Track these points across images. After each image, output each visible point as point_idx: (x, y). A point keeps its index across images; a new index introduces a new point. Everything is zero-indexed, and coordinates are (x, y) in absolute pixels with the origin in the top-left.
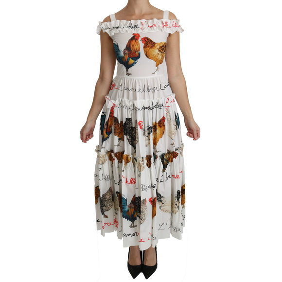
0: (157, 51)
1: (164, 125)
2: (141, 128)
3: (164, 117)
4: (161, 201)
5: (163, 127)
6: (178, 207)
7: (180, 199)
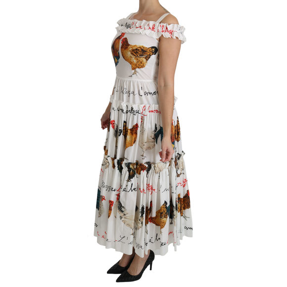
0: (129, 53)
1: (136, 134)
2: (113, 127)
3: (137, 125)
4: (122, 211)
5: (134, 135)
6: (142, 223)
7: (144, 215)
